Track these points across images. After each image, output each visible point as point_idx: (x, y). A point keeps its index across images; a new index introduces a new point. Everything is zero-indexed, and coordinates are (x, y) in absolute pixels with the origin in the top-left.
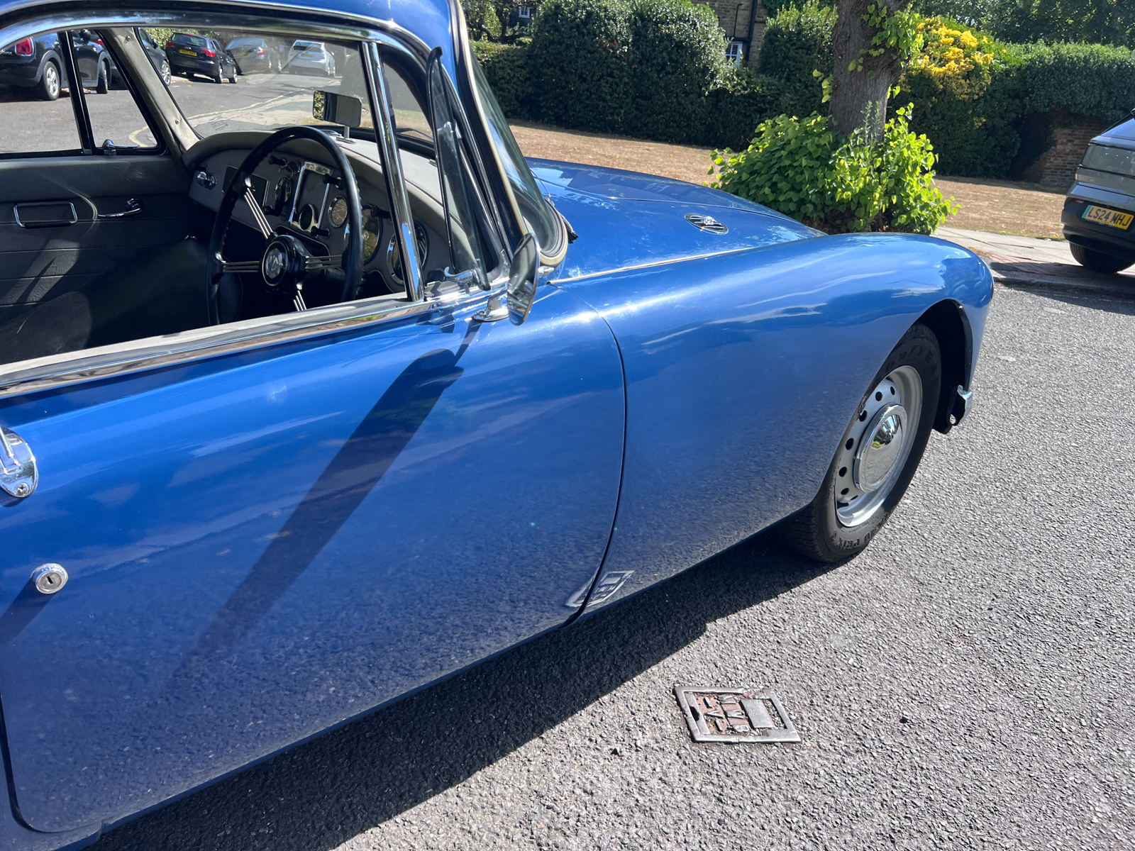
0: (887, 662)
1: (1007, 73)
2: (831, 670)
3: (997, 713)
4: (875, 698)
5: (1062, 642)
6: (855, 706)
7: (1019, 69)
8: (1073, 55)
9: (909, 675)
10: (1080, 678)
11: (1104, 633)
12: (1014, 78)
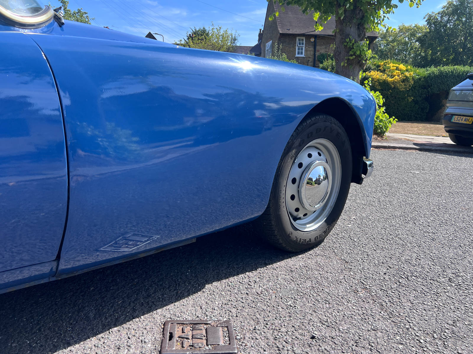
0: (313, 303)
1: (420, 79)
2: (275, 309)
3: (378, 331)
4: (298, 324)
5: (427, 290)
6: (283, 330)
7: (425, 77)
8: (447, 70)
9: (324, 310)
10: (436, 309)
11: (453, 285)
12: (423, 81)
